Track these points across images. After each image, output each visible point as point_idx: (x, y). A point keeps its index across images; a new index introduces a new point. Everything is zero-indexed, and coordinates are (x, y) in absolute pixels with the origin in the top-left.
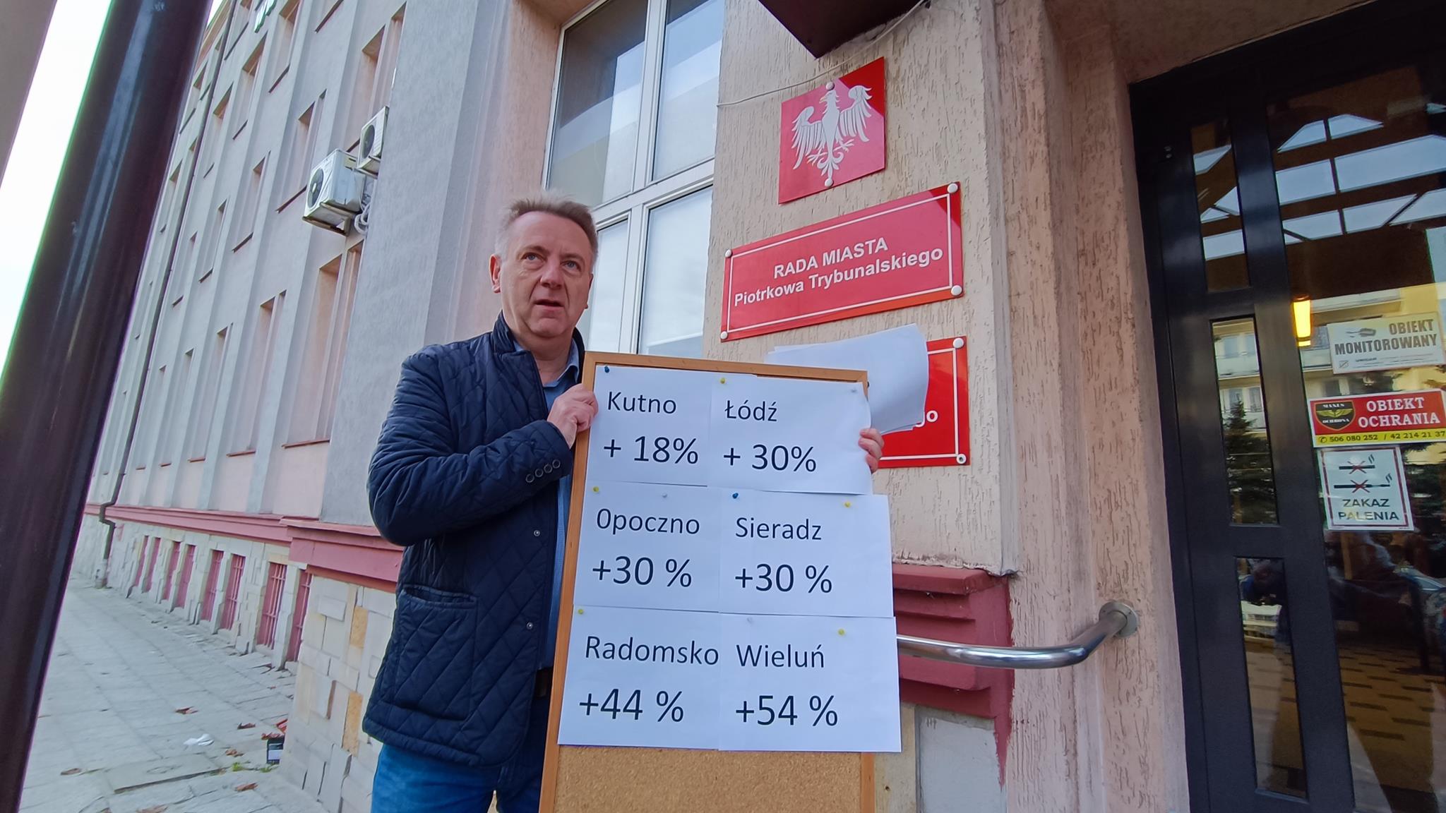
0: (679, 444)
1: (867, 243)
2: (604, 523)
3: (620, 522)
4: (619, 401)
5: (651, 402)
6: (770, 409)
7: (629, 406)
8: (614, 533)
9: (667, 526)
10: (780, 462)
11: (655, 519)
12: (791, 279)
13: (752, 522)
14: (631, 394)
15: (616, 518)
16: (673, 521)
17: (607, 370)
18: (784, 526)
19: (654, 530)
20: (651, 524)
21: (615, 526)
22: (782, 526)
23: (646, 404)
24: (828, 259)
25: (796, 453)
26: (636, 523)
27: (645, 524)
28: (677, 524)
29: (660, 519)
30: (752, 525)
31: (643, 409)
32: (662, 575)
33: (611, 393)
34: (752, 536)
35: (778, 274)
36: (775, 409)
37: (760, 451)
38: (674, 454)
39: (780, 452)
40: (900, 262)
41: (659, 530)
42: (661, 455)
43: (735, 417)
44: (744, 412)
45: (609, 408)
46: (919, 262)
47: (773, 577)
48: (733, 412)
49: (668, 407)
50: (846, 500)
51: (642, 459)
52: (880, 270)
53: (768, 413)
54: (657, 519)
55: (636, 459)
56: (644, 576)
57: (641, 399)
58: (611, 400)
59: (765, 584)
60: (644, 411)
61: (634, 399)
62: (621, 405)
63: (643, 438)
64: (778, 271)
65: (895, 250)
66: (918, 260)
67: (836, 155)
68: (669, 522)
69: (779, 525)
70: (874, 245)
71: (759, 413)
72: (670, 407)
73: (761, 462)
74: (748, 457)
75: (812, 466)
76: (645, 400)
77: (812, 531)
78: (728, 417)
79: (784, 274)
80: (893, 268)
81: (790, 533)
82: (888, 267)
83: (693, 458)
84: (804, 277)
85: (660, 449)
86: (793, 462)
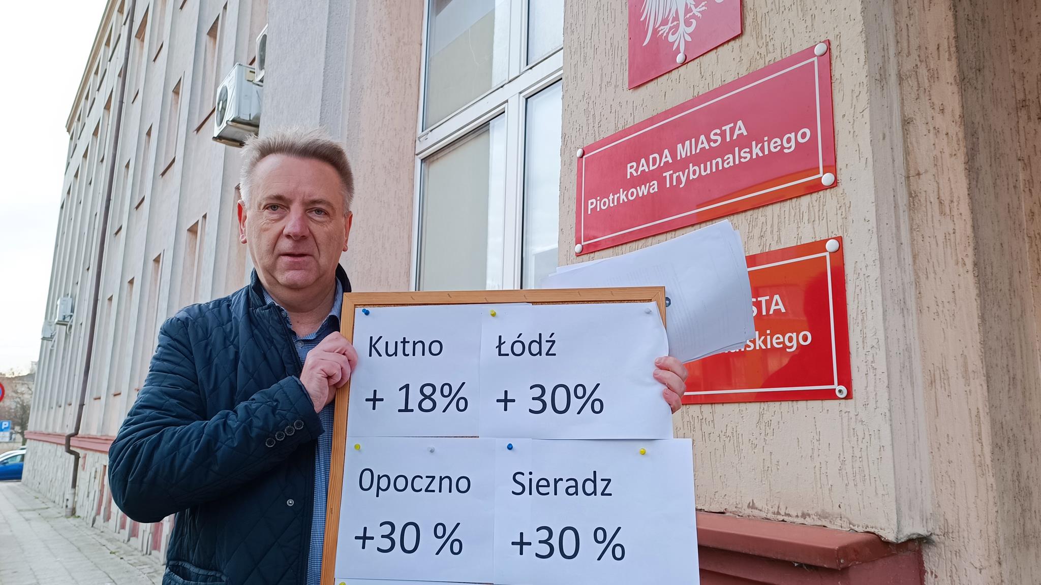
0: (446, 390)
1: (723, 128)
2: (366, 484)
3: (384, 483)
4: (381, 346)
5: (415, 344)
6: (547, 341)
7: (391, 351)
8: (377, 496)
9: (435, 486)
10: (561, 404)
11: (422, 478)
12: (644, 178)
13: (530, 476)
14: (393, 337)
15: (379, 478)
16: (441, 479)
17: (367, 313)
18: (567, 481)
19: (421, 490)
20: (418, 484)
21: (379, 488)
22: (565, 480)
23: (409, 347)
24: (682, 151)
25: (580, 392)
26: (401, 483)
27: (410, 483)
28: (446, 482)
29: (427, 477)
30: (531, 480)
31: (406, 353)
32: (429, 542)
33: (371, 338)
34: (530, 494)
35: (631, 173)
36: (554, 342)
37: (537, 392)
38: (442, 402)
39: (561, 392)
40: (762, 149)
41: (427, 490)
42: (427, 404)
43: (508, 355)
44: (518, 348)
45: (370, 355)
46: (783, 147)
47: (555, 541)
48: (506, 349)
49: (433, 348)
50: (641, 446)
51: (406, 410)
52: (739, 161)
53: (545, 346)
54: (424, 477)
55: (400, 411)
56: (409, 544)
57: (404, 342)
58: (372, 346)
59: (545, 550)
60: (408, 355)
61: (396, 343)
62: (383, 352)
63: (407, 386)
64: (631, 170)
65: (755, 136)
66: (782, 145)
67: (688, 24)
68: (437, 480)
69: (561, 479)
70: (732, 130)
71: (535, 348)
72: (436, 348)
73: (538, 406)
74: (524, 399)
75: (598, 407)
76: (408, 342)
77: (601, 486)
78: (500, 354)
79: (637, 173)
80: (754, 156)
81: (574, 488)
82: (748, 156)
83: (462, 405)
84: (657, 175)
85: (426, 397)
86: (576, 403)
